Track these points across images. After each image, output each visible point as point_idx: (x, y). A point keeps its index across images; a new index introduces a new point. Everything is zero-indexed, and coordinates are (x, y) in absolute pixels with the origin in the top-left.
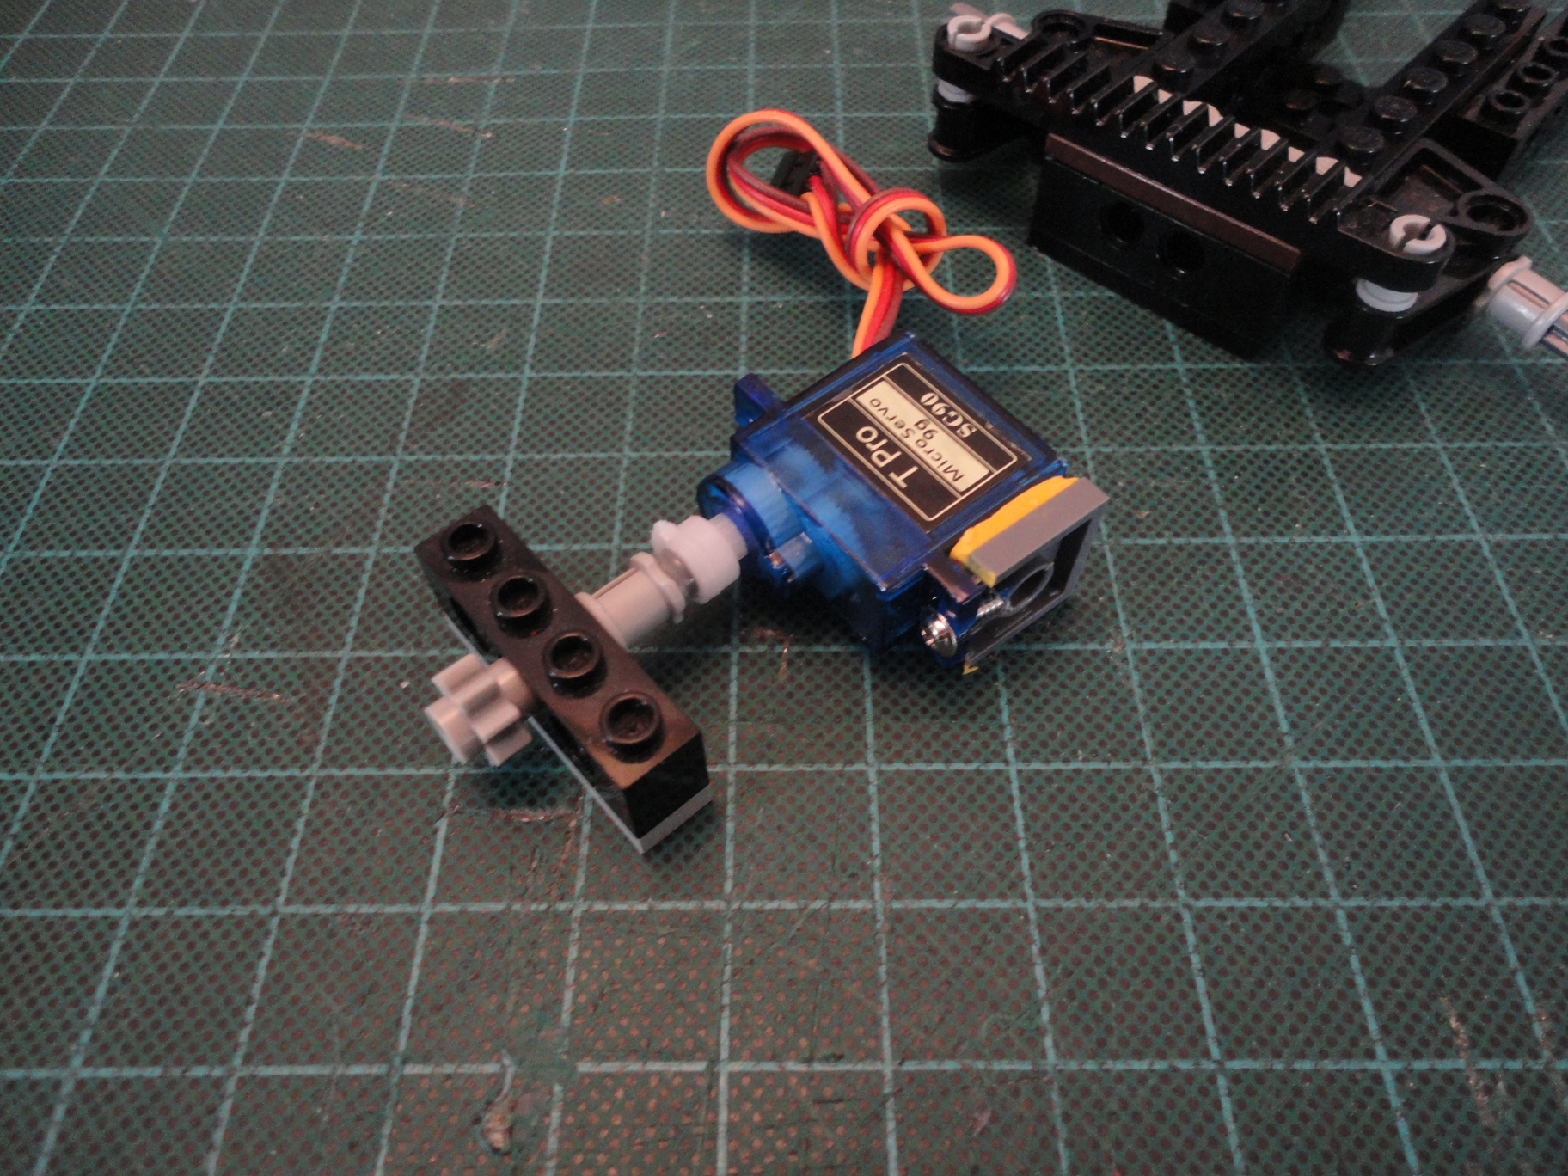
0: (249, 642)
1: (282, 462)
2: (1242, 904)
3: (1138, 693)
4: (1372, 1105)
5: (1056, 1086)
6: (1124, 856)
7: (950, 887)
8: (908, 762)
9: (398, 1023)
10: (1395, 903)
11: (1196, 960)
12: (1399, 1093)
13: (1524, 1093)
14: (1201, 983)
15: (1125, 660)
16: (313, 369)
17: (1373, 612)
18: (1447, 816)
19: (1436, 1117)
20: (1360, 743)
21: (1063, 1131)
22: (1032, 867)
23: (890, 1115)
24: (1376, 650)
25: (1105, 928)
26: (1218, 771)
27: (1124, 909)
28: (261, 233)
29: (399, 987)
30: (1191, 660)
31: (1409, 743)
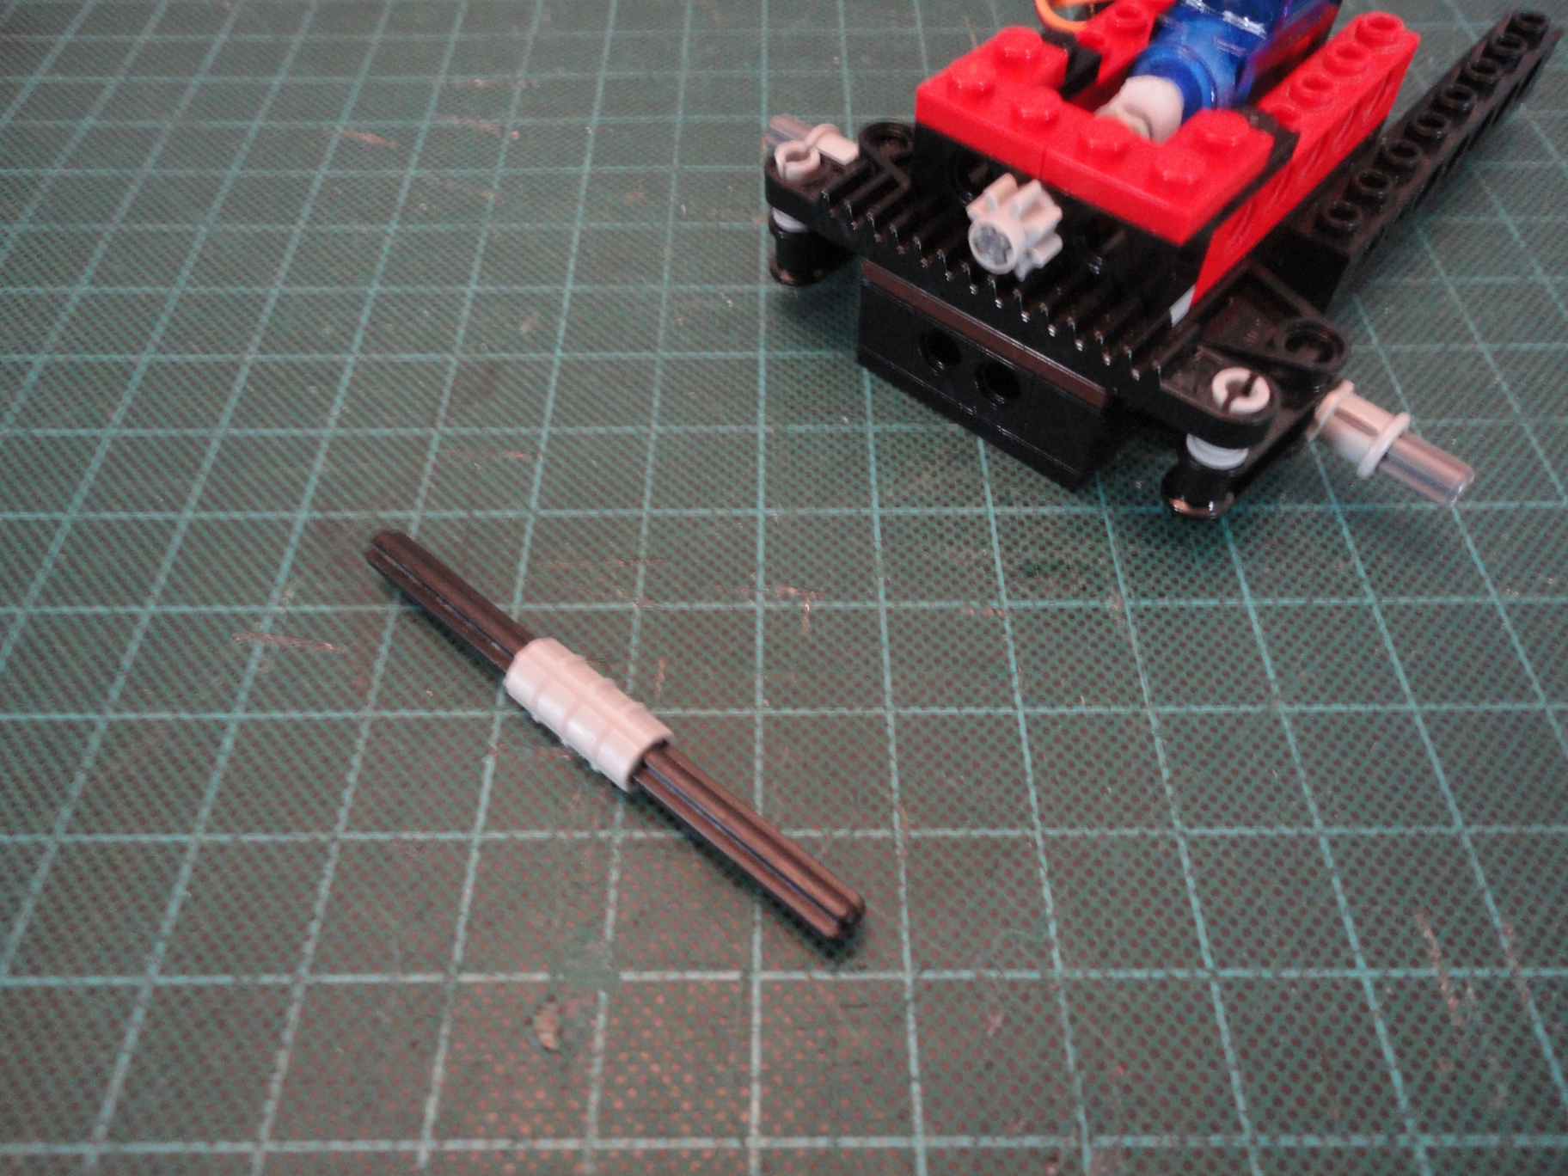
0: (303, 597)
1: (328, 433)
2: (1233, 832)
3: (1136, 645)
4: (1353, 1008)
5: (1062, 992)
6: (1124, 790)
7: (963, 818)
8: (923, 706)
9: (453, 938)
10: (1373, 832)
11: (1191, 882)
12: (1377, 997)
13: (1491, 996)
14: (1196, 903)
15: (1124, 616)
16: (355, 348)
17: (1352, 572)
18: (1421, 753)
19: (1411, 1018)
20: (1340, 689)
21: (1070, 1031)
22: (1039, 800)
23: (910, 1017)
24: (1355, 607)
25: (1107, 853)
26: (1210, 715)
27: (1123, 837)
28: (301, 223)
29: (453, 906)
30: (1185, 616)
31: (1386, 689)
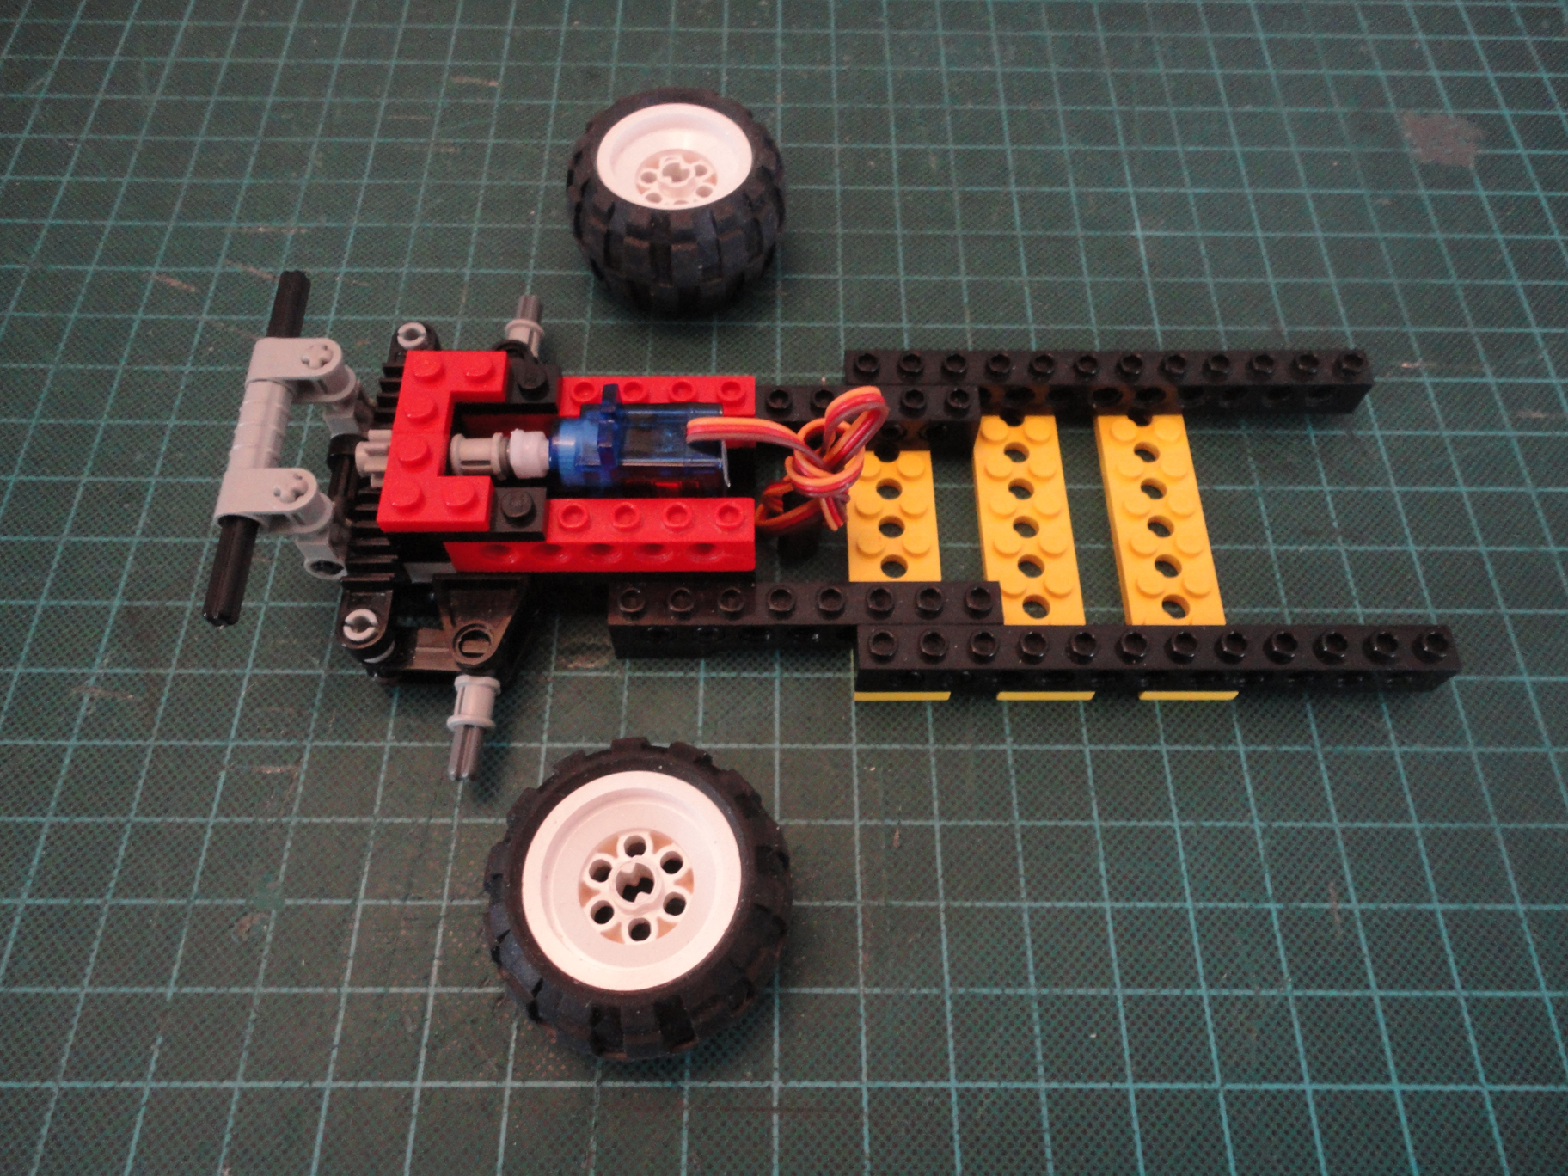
0: (115, 662)
1: (136, 540)
9: (194, 879)
16: (156, 473)
23: (441, 925)
29: (194, 861)
31: (765, 734)
